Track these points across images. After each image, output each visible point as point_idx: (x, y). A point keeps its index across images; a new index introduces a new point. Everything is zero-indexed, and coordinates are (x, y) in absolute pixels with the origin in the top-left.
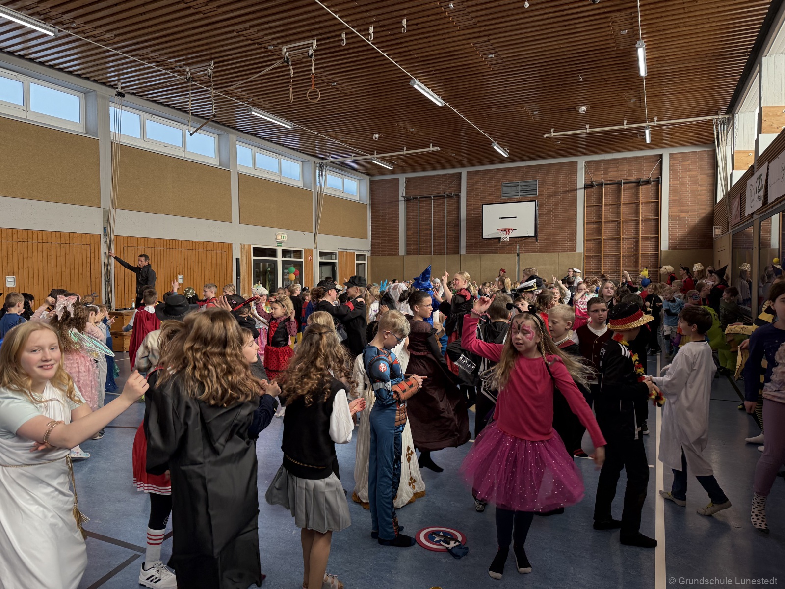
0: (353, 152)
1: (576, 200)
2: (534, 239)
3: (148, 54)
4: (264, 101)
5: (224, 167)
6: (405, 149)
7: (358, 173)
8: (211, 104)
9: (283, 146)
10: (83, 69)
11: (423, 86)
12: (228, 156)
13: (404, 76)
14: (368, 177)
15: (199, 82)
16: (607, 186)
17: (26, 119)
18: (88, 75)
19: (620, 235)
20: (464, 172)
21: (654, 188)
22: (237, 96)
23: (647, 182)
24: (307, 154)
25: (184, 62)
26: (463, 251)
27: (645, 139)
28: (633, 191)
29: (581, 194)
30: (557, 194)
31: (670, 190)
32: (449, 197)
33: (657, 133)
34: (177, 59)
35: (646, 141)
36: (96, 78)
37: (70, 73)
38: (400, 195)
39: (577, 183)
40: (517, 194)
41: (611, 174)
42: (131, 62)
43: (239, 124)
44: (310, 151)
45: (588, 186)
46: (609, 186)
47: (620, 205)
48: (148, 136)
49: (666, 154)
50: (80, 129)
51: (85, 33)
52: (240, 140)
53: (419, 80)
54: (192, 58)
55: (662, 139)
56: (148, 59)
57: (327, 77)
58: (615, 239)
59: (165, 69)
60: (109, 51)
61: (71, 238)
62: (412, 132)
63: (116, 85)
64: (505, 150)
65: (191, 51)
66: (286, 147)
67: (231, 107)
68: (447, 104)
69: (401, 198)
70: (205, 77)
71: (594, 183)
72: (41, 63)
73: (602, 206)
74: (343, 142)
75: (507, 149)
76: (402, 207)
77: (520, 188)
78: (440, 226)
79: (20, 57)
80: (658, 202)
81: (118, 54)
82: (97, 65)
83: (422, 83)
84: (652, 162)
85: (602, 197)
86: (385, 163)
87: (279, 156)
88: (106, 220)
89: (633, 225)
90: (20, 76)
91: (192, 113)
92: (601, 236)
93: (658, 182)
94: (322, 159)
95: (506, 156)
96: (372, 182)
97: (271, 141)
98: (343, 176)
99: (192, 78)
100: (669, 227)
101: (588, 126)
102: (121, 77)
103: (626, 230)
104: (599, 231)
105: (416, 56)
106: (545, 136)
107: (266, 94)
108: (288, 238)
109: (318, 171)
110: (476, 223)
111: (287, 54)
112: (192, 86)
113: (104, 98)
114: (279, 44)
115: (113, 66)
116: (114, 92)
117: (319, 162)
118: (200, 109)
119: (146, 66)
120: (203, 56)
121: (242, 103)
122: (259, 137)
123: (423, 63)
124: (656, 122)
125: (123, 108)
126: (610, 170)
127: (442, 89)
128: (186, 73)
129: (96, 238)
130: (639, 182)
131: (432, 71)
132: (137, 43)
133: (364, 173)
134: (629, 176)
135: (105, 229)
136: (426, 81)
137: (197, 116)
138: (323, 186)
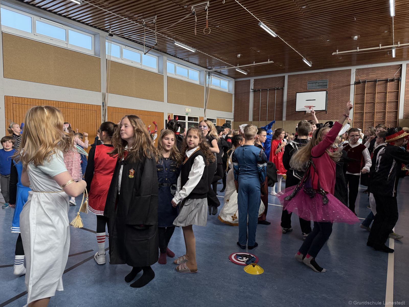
0: (226, 65)
1: (350, 91)
2: (325, 112)
3: (124, 13)
4: (181, 37)
5: (160, 73)
6: (254, 62)
7: (228, 77)
8: (155, 39)
9: (190, 62)
10: (94, 22)
11: (265, 26)
12: (162, 68)
13: (255, 20)
14: (233, 79)
15: (149, 28)
16: (368, 83)
17: (67, 48)
18: (95, 25)
19: (374, 110)
20: (286, 75)
21: (396, 84)
22: (168, 35)
23: (392, 80)
24: (202, 67)
25: (142, 17)
26: (284, 119)
27: (392, 55)
28: (384, 85)
29: (352, 88)
30: (339, 87)
31: (406, 85)
32: (277, 89)
33: (400, 51)
34: (138, 15)
35: (392, 57)
36: (99, 27)
37: (87, 24)
38: (251, 88)
39: (350, 81)
40: (316, 87)
41: (370, 76)
42: (116, 18)
43: (168, 51)
44: (204, 65)
45: (357, 83)
46: (369, 83)
47: (375, 93)
48: (124, 57)
49: (404, 64)
50: (92, 53)
51: (95, 3)
52: (169, 59)
53: (264, 23)
54: (146, 14)
55: (402, 55)
56: (125, 15)
57: (214, 23)
58: (371, 112)
59: (133, 21)
60: (106, 12)
61: (87, 107)
62: (258, 52)
63: (109, 30)
64: (310, 63)
65: (145, 10)
66: (192, 63)
67: (164, 41)
68: (278, 36)
69: (251, 90)
70: (152, 25)
71: (361, 81)
72: (74, 20)
73: (364, 94)
74: (221, 59)
75: (311, 62)
76: (251, 95)
77: (318, 84)
78: (272, 105)
79: (65, 16)
80: (398, 91)
81: (110, 13)
82: (100, 20)
83: (265, 24)
84: (396, 69)
85: (365, 89)
86: (243, 71)
87: (188, 68)
88: (104, 98)
89: (383, 105)
90: (64, 27)
91: (145, 45)
92: (363, 110)
93: (399, 80)
94: (210, 69)
95: (310, 66)
96: (236, 82)
97: (184, 60)
98: (220, 79)
99: (146, 25)
100: (404, 106)
101: (358, 48)
102: (112, 26)
103: (378, 108)
104: (362, 108)
105: (262, 9)
106: (333, 54)
107: (182, 33)
108: (191, 111)
109: (207, 76)
110: (292, 103)
111: (194, 10)
112: (146, 30)
113: (103, 37)
114: (190, 4)
115: (108, 20)
116: (108, 34)
117: (208, 71)
118: (149, 42)
119: (123, 19)
120: (152, 13)
121: (170, 39)
122: (178, 58)
123: (266, 13)
124: (399, 45)
125: (112, 42)
126: (370, 74)
127: (276, 27)
128: (143, 22)
129: (99, 107)
130: (387, 80)
131: (271, 17)
132: (119, 7)
133: (231, 77)
134: (381, 77)
135: (103, 103)
136: (267, 23)
137: (148, 46)
138: (210, 84)
